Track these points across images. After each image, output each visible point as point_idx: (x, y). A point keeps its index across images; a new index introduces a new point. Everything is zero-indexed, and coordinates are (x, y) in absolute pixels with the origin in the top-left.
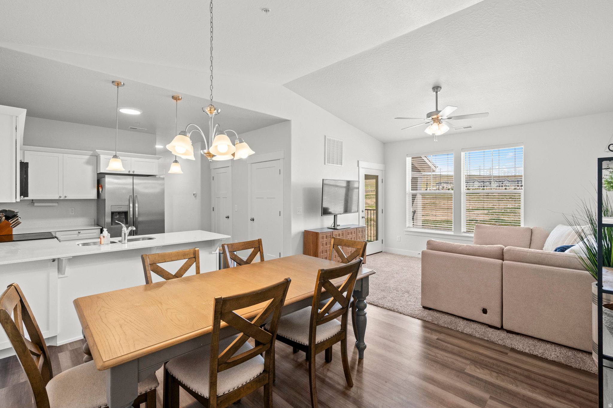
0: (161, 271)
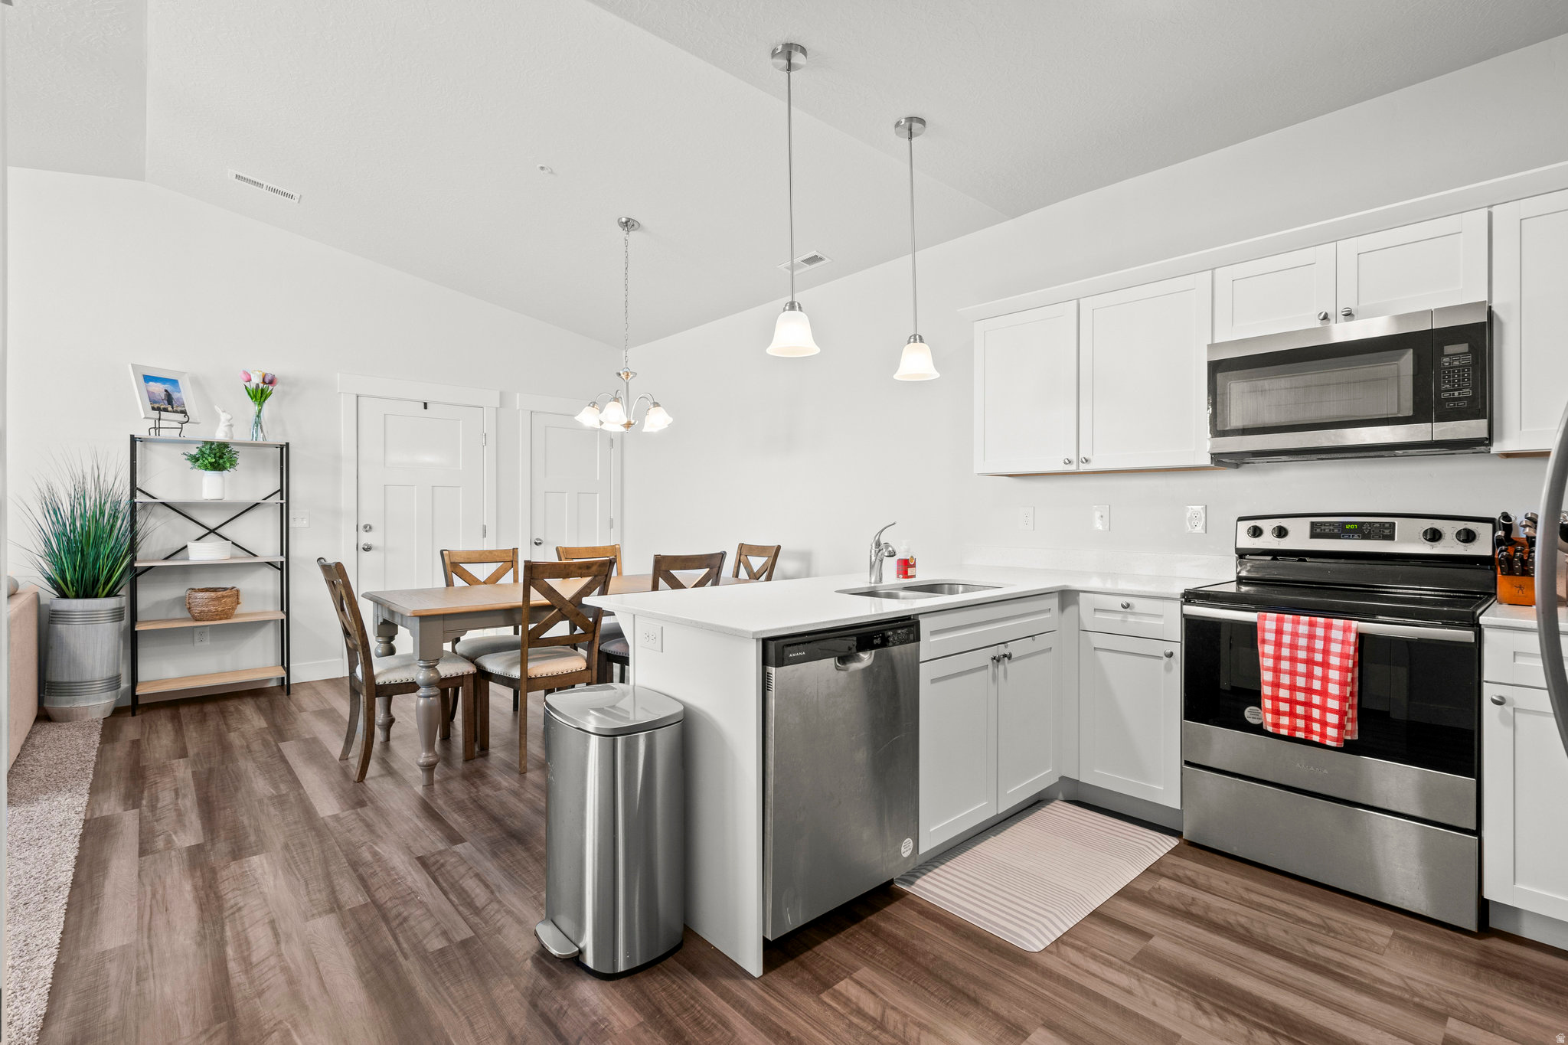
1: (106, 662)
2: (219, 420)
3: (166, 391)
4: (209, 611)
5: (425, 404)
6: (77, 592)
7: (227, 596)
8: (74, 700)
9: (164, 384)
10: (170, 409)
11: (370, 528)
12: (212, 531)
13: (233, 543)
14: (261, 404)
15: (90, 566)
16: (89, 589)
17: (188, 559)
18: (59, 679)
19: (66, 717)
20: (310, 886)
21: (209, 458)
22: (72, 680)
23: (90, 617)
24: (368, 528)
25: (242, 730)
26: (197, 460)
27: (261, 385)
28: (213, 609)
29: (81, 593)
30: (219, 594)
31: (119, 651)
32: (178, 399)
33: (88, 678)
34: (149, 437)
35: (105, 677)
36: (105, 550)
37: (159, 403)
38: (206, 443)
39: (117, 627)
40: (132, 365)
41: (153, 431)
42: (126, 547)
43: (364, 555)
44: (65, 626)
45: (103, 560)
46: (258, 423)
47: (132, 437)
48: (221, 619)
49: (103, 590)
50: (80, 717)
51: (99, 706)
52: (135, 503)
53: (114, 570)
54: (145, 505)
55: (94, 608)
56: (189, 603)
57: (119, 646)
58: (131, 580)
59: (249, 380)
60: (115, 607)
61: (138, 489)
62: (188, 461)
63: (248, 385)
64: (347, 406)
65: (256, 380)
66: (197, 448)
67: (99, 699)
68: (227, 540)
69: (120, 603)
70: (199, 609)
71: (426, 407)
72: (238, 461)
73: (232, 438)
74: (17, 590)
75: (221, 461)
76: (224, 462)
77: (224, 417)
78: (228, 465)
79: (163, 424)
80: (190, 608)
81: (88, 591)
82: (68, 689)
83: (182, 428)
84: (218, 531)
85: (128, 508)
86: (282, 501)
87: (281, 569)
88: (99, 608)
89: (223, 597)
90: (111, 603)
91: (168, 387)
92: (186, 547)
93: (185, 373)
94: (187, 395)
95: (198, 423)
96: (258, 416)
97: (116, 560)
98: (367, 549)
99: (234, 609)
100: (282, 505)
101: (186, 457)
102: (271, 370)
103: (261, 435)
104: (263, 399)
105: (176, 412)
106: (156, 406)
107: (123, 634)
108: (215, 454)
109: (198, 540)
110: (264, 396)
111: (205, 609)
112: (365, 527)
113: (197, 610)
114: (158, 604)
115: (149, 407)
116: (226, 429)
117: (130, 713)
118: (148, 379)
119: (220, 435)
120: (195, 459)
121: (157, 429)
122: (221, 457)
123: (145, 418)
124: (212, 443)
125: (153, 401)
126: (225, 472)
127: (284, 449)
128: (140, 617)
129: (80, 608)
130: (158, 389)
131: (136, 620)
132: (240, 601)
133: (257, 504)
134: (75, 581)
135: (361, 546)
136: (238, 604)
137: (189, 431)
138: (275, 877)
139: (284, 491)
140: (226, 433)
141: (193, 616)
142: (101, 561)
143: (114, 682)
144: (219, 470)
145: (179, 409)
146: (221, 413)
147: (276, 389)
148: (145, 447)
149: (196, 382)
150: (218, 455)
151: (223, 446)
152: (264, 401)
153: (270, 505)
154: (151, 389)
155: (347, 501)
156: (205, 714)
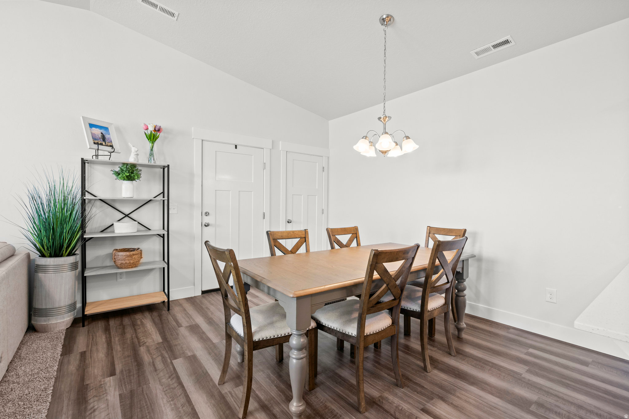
1: (67, 295)
2: (130, 152)
3: (102, 133)
4: (126, 263)
5: (236, 146)
6: (50, 253)
7: (135, 254)
8: (49, 319)
9: (101, 129)
10: (104, 144)
11: (208, 214)
12: (127, 216)
13: (138, 223)
14: (153, 143)
15: (58, 238)
16: (57, 251)
17: (113, 232)
18: (40, 307)
19: (44, 330)
21: (126, 173)
22: (48, 307)
23: (58, 269)
24: (207, 214)
25: (147, 344)
26: (119, 174)
27: (153, 132)
28: (128, 262)
29: (53, 254)
30: (132, 253)
31: (75, 288)
32: (108, 138)
33: (57, 306)
34: (93, 160)
35: (67, 304)
36: (67, 228)
37: (98, 140)
38: (124, 164)
39: (74, 274)
40: (82, 116)
41: (94, 157)
42: (79, 225)
43: (205, 229)
44: (43, 274)
45: (66, 234)
46: (151, 154)
47: (82, 159)
48: (132, 267)
49: (66, 252)
50: (52, 329)
51: (63, 322)
52: (85, 200)
53: (72, 240)
54: (90, 200)
55: (60, 263)
56: (115, 258)
57: (75, 285)
58: (82, 246)
59: (147, 129)
60: (73, 262)
61: (87, 191)
62: (114, 175)
63: (146, 132)
64: (197, 145)
65: (151, 128)
66: (119, 167)
67: (64, 318)
68: (135, 221)
69: (76, 259)
70: (120, 262)
71: (236, 148)
72: (141, 176)
73: (138, 162)
74: (14, 253)
75: (132, 175)
76: (134, 176)
77: (133, 149)
78: (136, 177)
79: (100, 153)
80: (115, 261)
81: (57, 253)
82: (46, 313)
83: (110, 155)
84: (130, 216)
85: (80, 202)
86: (164, 199)
87: (163, 237)
88: (63, 263)
89: (133, 255)
90: (71, 259)
91: (103, 131)
92: (113, 224)
93: (112, 124)
94: (113, 136)
95: (119, 153)
96: (152, 150)
97: (73, 233)
98: (206, 226)
99: (139, 261)
100: (164, 201)
101: (113, 172)
102: (160, 123)
103: (153, 161)
104: (154, 140)
105: (107, 146)
106: (96, 141)
107: (77, 278)
108: (129, 171)
109: (119, 221)
110: (155, 138)
111: (124, 262)
112: (206, 213)
113: (119, 262)
114: (97, 258)
115: (92, 142)
116: (135, 156)
117: (81, 324)
118: (91, 126)
119: (132, 160)
120: (118, 174)
121: (97, 156)
122: (132, 173)
123: (90, 148)
124: (127, 164)
125: (94, 139)
126: (134, 182)
127: (166, 169)
128: (87, 266)
129: (52, 263)
130: (97, 132)
131: (85, 267)
132: (142, 256)
133: (151, 200)
134: (49, 247)
135: (203, 224)
136: (141, 258)
137: (115, 158)
139: (165, 193)
140: (135, 159)
141: (117, 266)
142: (64, 234)
143: (73, 306)
144: (131, 180)
145: (109, 144)
146: (132, 147)
147: (161, 135)
148: (91, 167)
149: (118, 130)
150: (130, 171)
151: (134, 166)
152: (155, 141)
153: (157, 201)
154: (93, 132)
155: (197, 199)
156: (124, 326)
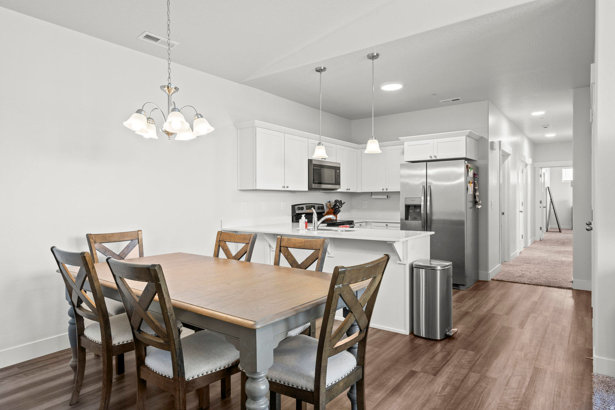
0: (226, 250)
20: (482, 391)
138: (490, 404)
